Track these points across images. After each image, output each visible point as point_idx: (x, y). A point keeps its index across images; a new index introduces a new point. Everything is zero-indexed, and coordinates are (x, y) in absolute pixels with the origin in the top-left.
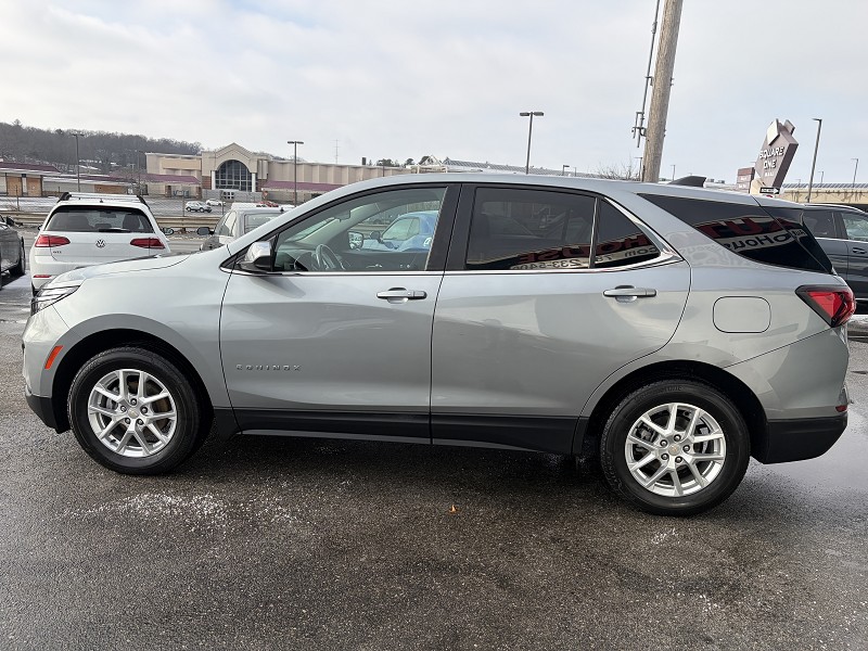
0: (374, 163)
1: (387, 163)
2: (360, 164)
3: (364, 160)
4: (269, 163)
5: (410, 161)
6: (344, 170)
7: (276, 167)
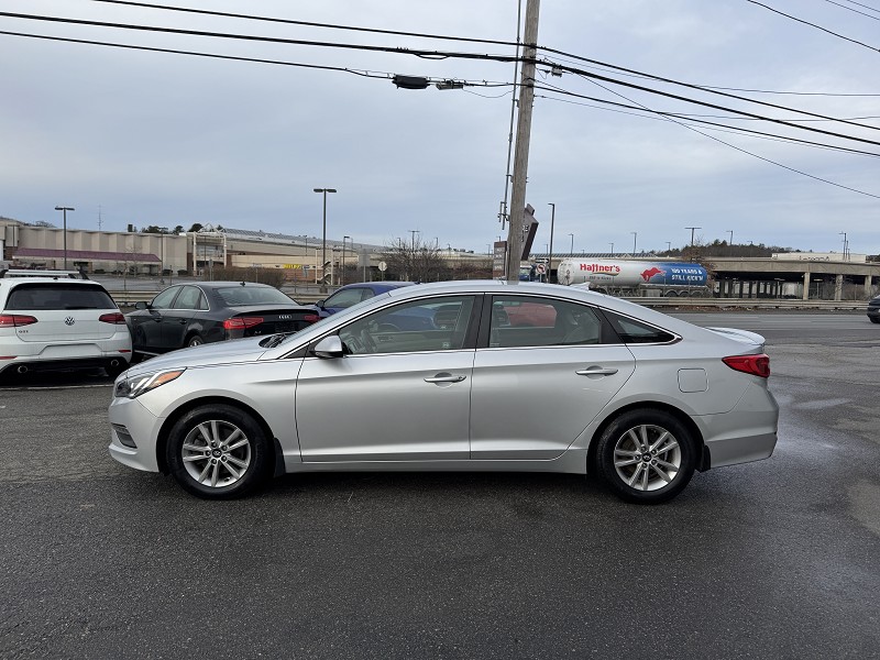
0: (139, 229)
1: (153, 230)
2: (127, 231)
3: (130, 226)
4: (20, 229)
5: (179, 229)
6: (110, 237)
7: (29, 234)
